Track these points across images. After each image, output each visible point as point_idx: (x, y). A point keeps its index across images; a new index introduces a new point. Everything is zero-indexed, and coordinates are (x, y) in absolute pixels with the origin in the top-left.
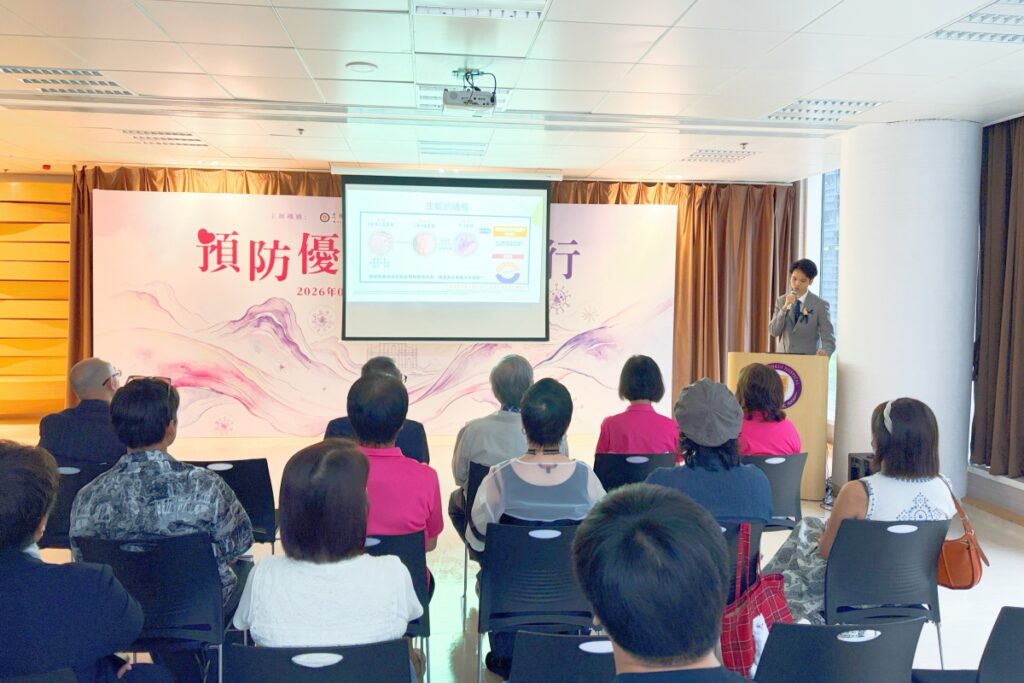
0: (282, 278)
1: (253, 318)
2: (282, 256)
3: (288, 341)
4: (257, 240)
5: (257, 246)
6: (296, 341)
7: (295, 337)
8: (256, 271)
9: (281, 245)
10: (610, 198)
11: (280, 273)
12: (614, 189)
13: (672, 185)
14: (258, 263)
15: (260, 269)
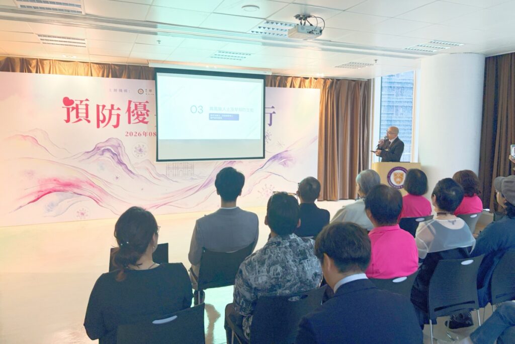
0: (116, 126)
1: (99, 150)
2: (116, 113)
3: (120, 163)
4: (101, 104)
5: (101, 108)
6: (125, 163)
7: (125, 161)
8: (100, 122)
9: (115, 107)
10: (287, 84)
11: (115, 123)
12: (290, 80)
14: (101, 118)
15: (103, 122)
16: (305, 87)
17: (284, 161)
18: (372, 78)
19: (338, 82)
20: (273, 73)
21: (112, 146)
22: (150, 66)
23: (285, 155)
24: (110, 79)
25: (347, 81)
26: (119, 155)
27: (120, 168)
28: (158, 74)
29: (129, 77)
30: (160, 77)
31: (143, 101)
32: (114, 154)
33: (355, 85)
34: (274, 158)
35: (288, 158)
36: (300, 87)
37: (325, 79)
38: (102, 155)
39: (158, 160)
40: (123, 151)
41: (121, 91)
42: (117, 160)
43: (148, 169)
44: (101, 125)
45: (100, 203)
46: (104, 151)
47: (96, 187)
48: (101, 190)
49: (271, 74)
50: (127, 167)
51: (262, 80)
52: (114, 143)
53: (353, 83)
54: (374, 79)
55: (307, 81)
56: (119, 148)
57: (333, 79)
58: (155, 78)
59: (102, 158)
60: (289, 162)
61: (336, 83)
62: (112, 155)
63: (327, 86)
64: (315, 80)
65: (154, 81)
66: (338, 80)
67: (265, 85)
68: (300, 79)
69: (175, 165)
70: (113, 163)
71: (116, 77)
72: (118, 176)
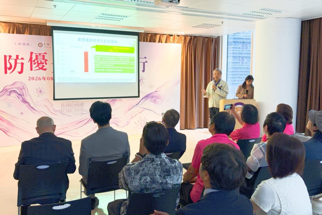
0: (20, 73)
1: (7, 91)
2: (21, 62)
3: (24, 101)
4: (7, 54)
5: (8, 58)
6: (28, 101)
7: (28, 99)
8: (8, 69)
9: (20, 57)
10: (156, 40)
11: (20, 70)
12: (158, 36)
13: (178, 36)
14: (8, 66)
15: (10, 69)
16: (170, 42)
17: (154, 99)
18: (221, 35)
19: (195, 39)
20: (145, 31)
21: (18, 88)
22: (47, 25)
23: (155, 94)
24: (15, 35)
25: (202, 38)
26: (23, 95)
27: (24, 105)
28: (54, 31)
29: (30, 34)
30: (56, 33)
31: (43, 52)
32: (19, 95)
33: (208, 41)
34: (147, 96)
35: (158, 97)
36: (166, 42)
37: (186, 36)
38: (10, 95)
39: (54, 99)
40: (27, 92)
41: (24, 44)
42: (21, 99)
43: (46, 106)
44: (8, 71)
45: (8, 134)
46: (11, 92)
47: (4, 121)
48: (9, 123)
49: (143, 32)
50: (30, 105)
51: (137, 37)
52: (19, 85)
53: (207, 39)
54: (222, 36)
55: (172, 38)
56: (23, 90)
57: (191, 36)
58: (51, 35)
59: (9, 97)
60: (158, 100)
61: (194, 39)
62: (17, 95)
63: (187, 42)
64: (178, 37)
65: (51, 37)
66: (195, 37)
67: (139, 41)
68: (166, 35)
69: (68, 103)
70: (19, 101)
71: (20, 33)
72: (23, 112)
